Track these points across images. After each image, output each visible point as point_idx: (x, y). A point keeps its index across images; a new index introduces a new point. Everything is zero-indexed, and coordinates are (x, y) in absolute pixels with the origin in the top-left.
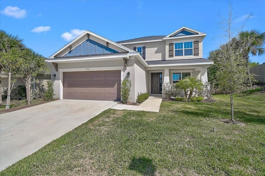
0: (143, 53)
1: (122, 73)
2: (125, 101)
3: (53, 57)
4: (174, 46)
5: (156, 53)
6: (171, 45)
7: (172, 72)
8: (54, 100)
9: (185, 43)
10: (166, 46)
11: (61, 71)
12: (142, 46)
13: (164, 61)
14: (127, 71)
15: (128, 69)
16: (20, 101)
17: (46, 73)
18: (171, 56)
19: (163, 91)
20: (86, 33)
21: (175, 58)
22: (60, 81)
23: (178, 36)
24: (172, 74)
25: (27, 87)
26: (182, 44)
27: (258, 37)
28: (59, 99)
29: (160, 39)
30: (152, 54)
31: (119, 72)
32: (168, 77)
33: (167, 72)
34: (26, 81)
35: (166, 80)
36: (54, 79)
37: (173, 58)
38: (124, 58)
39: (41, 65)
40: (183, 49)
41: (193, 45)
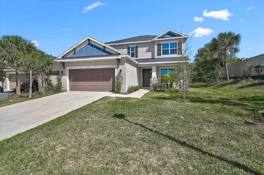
0: (136, 52)
1: (116, 70)
2: (118, 92)
3: (60, 57)
4: (162, 46)
5: (146, 52)
6: (159, 45)
7: (160, 68)
8: (63, 91)
9: (171, 44)
10: (155, 46)
11: (68, 68)
12: (135, 46)
13: (153, 59)
14: (119, 69)
15: (121, 67)
16: (33, 93)
17: (53, 70)
18: (159, 54)
19: (151, 84)
20: (87, 38)
21: (163, 56)
22: (67, 76)
23: (165, 38)
24: (160, 70)
25: (38, 82)
26: (168, 44)
27: (233, 38)
28: (66, 91)
29: (150, 40)
30: (143, 53)
31: (114, 69)
32: (156, 73)
33: (154, 69)
34: (38, 76)
35: (154, 75)
36: (62, 75)
37: (161, 56)
38: (117, 59)
39: (50, 63)
40: (169, 49)
41: (177, 45)
